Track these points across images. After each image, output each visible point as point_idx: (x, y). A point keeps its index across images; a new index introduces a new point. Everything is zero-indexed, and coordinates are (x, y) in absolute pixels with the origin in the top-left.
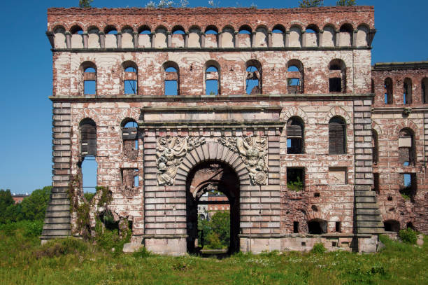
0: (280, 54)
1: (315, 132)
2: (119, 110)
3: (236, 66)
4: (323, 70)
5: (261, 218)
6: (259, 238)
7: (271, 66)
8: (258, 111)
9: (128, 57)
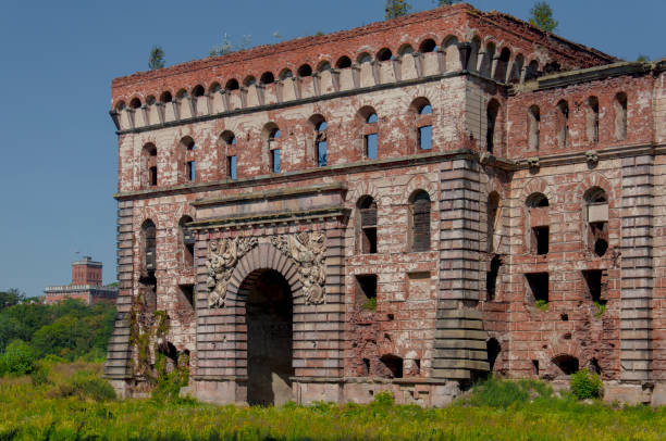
0: (347, 101)
1: (390, 218)
2: (176, 206)
3: (297, 126)
4: (402, 118)
5: (315, 354)
6: (313, 382)
7: (337, 121)
8: (314, 193)
9: (185, 131)
